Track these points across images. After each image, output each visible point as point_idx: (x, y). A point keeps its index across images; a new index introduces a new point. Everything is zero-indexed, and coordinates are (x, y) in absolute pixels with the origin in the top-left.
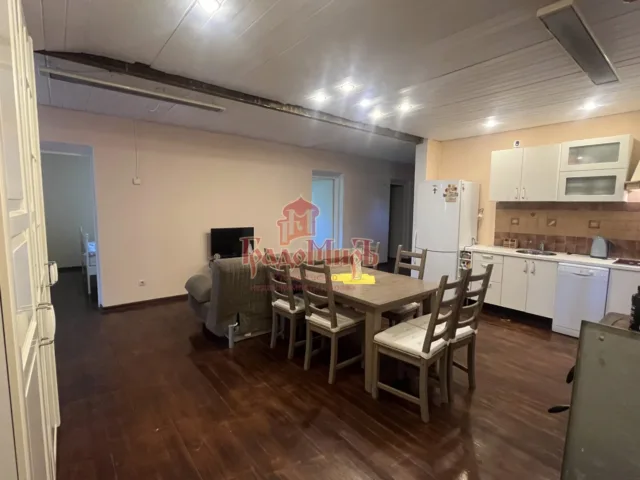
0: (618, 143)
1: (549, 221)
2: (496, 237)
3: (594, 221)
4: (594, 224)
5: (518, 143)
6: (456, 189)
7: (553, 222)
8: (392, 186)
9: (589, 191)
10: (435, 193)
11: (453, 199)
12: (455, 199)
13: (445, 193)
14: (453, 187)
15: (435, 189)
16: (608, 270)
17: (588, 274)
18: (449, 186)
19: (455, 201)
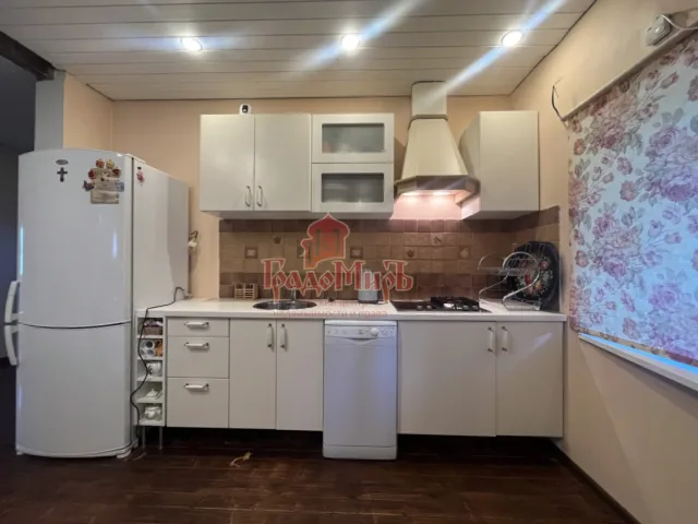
0: (382, 125)
2: (222, 283)
3: (356, 248)
4: (357, 253)
5: (245, 108)
6: (117, 172)
9: (349, 197)
10: (62, 180)
11: (112, 197)
12: (118, 196)
13: (89, 181)
14: (108, 167)
15: (62, 169)
16: (395, 323)
17: (370, 336)
18: (99, 164)
19: (117, 203)
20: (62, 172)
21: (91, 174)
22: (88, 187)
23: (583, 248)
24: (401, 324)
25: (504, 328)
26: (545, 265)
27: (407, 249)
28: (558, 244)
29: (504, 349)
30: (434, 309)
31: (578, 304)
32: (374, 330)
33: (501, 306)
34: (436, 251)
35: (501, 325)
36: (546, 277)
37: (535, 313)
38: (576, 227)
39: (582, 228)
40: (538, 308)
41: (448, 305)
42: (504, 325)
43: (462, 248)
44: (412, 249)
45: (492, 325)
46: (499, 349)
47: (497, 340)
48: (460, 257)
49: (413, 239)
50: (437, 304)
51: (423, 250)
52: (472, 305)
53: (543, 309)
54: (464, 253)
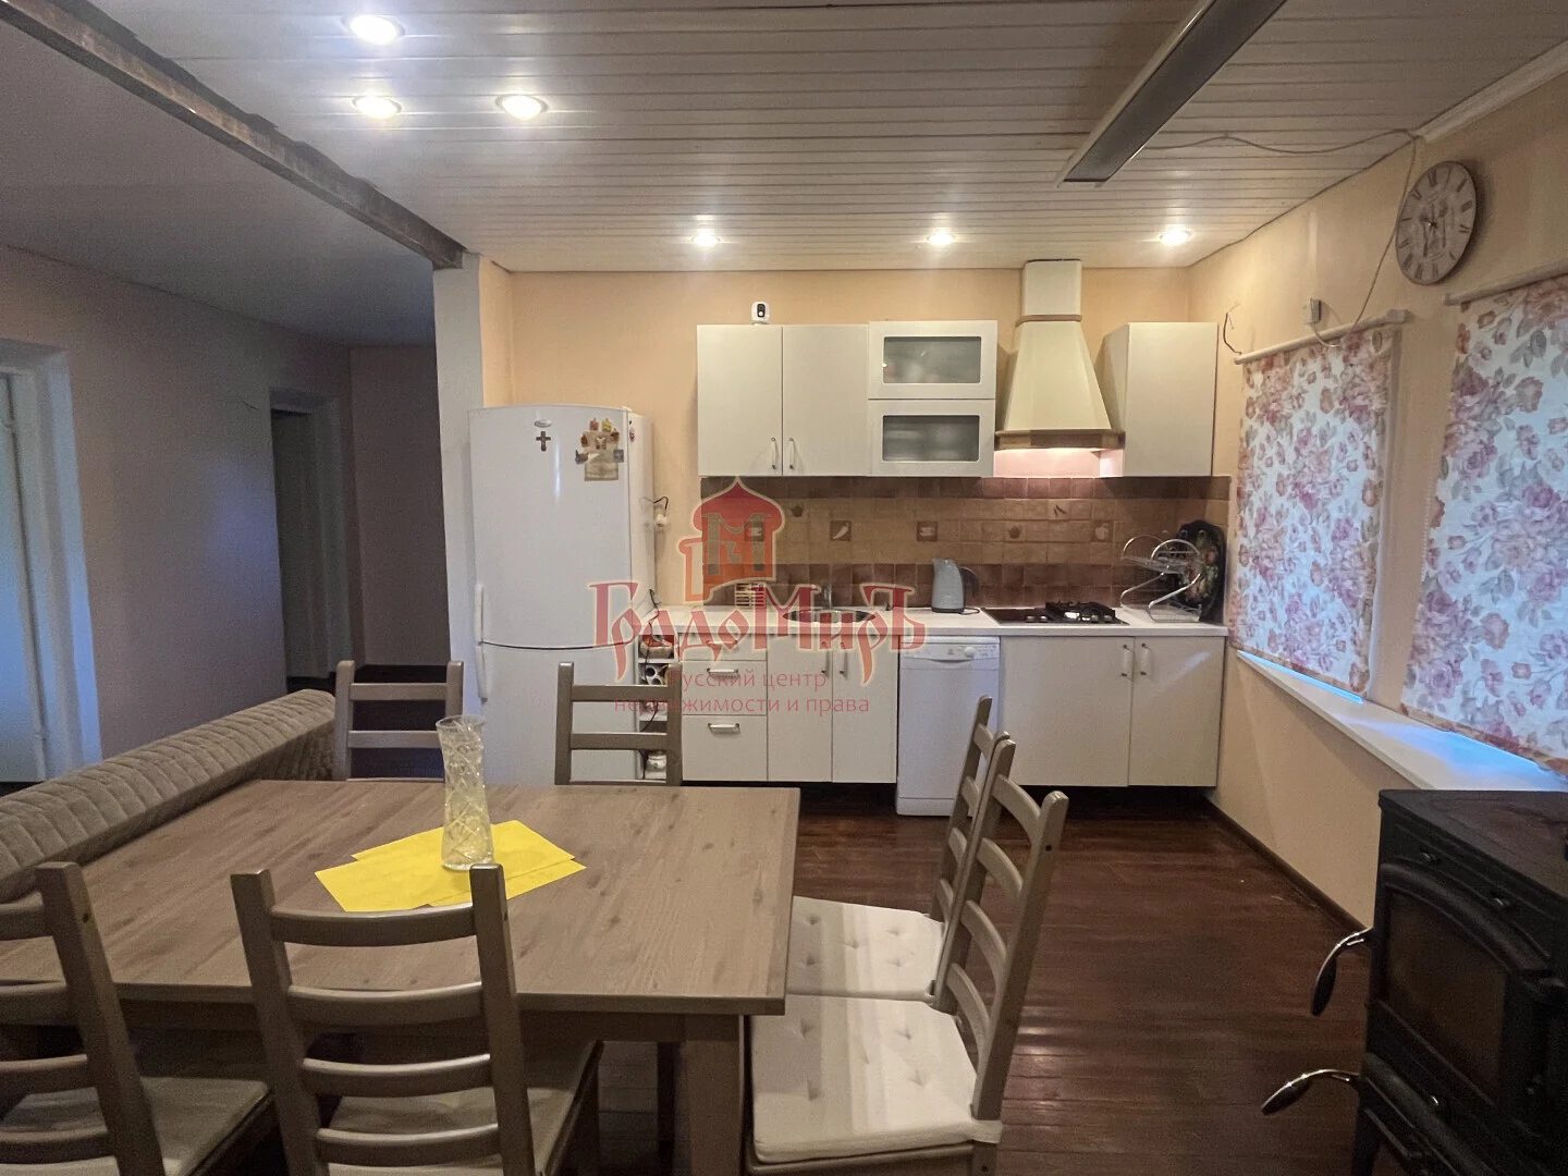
0: (977, 340)
1: (836, 526)
3: (926, 524)
4: (927, 532)
5: (761, 308)
6: (615, 436)
7: (844, 530)
8: (276, 414)
9: (924, 451)
10: (544, 448)
11: (610, 471)
12: (617, 470)
13: (581, 451)
14: (604, 430)
15: (543, 433)
16: (997, 640)
17: (962, 657)
18: (594, 426)
19: (617, 478)
20: (543, 438)
21: (584, 441)
22: (581, 458)
23: (1245, 542)
24: (1003, 640)
25: (1143, 645)
26: (1212, 557)
27: (1010, 525)
28: (1226, 530)
29: (1143, 673)
30: (1050, 620)
31: (1238, 614)
32: (969, 649)
33: (1146, 615)
34: (1058, 528)
35: (1139, 642)
36: (1211, 575)
37: (1190, 625)
38: (1242, 514)
39: (1246, 515)
40: (1197, 619)
41: (1071, 615)
42: (1144, 641)
43: (1098, 523)
44: (1017, 524)
45: (1129, 643)
46: (1136, 673)
47: (1134, 663)
48: (1094, 538)
49: (1017, 508)
50: (1055, 613)
51: (1035, 527)
52: (1103, 614)
53: (1203, 619)
54: (1101, 532)
